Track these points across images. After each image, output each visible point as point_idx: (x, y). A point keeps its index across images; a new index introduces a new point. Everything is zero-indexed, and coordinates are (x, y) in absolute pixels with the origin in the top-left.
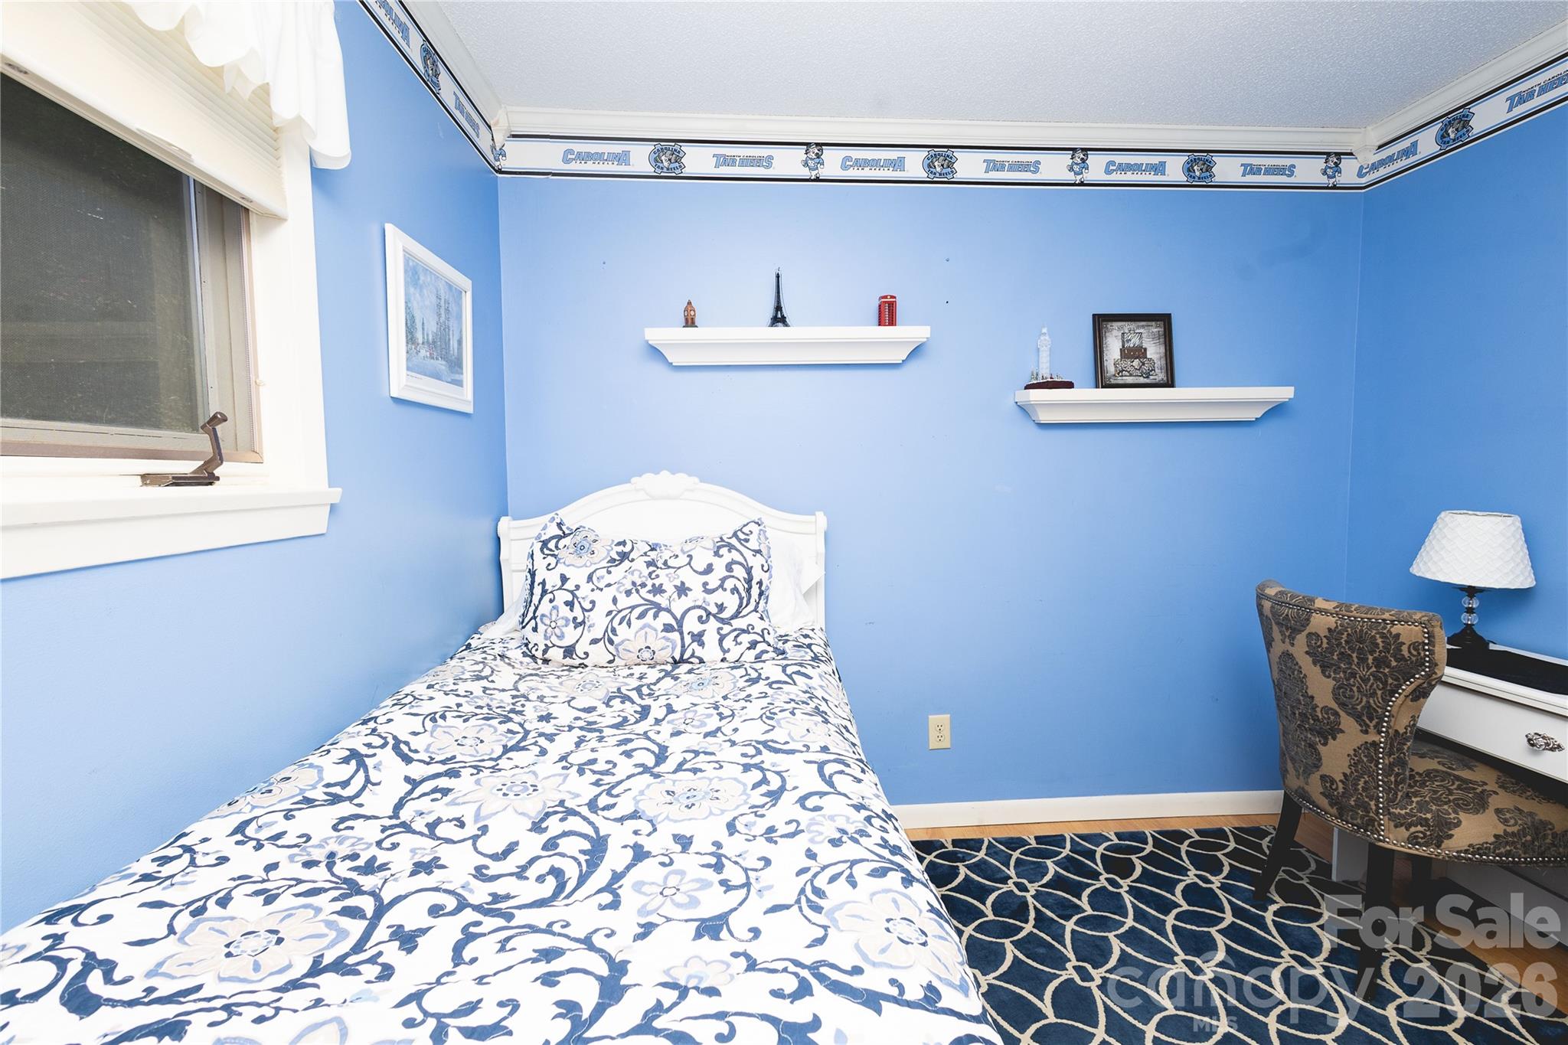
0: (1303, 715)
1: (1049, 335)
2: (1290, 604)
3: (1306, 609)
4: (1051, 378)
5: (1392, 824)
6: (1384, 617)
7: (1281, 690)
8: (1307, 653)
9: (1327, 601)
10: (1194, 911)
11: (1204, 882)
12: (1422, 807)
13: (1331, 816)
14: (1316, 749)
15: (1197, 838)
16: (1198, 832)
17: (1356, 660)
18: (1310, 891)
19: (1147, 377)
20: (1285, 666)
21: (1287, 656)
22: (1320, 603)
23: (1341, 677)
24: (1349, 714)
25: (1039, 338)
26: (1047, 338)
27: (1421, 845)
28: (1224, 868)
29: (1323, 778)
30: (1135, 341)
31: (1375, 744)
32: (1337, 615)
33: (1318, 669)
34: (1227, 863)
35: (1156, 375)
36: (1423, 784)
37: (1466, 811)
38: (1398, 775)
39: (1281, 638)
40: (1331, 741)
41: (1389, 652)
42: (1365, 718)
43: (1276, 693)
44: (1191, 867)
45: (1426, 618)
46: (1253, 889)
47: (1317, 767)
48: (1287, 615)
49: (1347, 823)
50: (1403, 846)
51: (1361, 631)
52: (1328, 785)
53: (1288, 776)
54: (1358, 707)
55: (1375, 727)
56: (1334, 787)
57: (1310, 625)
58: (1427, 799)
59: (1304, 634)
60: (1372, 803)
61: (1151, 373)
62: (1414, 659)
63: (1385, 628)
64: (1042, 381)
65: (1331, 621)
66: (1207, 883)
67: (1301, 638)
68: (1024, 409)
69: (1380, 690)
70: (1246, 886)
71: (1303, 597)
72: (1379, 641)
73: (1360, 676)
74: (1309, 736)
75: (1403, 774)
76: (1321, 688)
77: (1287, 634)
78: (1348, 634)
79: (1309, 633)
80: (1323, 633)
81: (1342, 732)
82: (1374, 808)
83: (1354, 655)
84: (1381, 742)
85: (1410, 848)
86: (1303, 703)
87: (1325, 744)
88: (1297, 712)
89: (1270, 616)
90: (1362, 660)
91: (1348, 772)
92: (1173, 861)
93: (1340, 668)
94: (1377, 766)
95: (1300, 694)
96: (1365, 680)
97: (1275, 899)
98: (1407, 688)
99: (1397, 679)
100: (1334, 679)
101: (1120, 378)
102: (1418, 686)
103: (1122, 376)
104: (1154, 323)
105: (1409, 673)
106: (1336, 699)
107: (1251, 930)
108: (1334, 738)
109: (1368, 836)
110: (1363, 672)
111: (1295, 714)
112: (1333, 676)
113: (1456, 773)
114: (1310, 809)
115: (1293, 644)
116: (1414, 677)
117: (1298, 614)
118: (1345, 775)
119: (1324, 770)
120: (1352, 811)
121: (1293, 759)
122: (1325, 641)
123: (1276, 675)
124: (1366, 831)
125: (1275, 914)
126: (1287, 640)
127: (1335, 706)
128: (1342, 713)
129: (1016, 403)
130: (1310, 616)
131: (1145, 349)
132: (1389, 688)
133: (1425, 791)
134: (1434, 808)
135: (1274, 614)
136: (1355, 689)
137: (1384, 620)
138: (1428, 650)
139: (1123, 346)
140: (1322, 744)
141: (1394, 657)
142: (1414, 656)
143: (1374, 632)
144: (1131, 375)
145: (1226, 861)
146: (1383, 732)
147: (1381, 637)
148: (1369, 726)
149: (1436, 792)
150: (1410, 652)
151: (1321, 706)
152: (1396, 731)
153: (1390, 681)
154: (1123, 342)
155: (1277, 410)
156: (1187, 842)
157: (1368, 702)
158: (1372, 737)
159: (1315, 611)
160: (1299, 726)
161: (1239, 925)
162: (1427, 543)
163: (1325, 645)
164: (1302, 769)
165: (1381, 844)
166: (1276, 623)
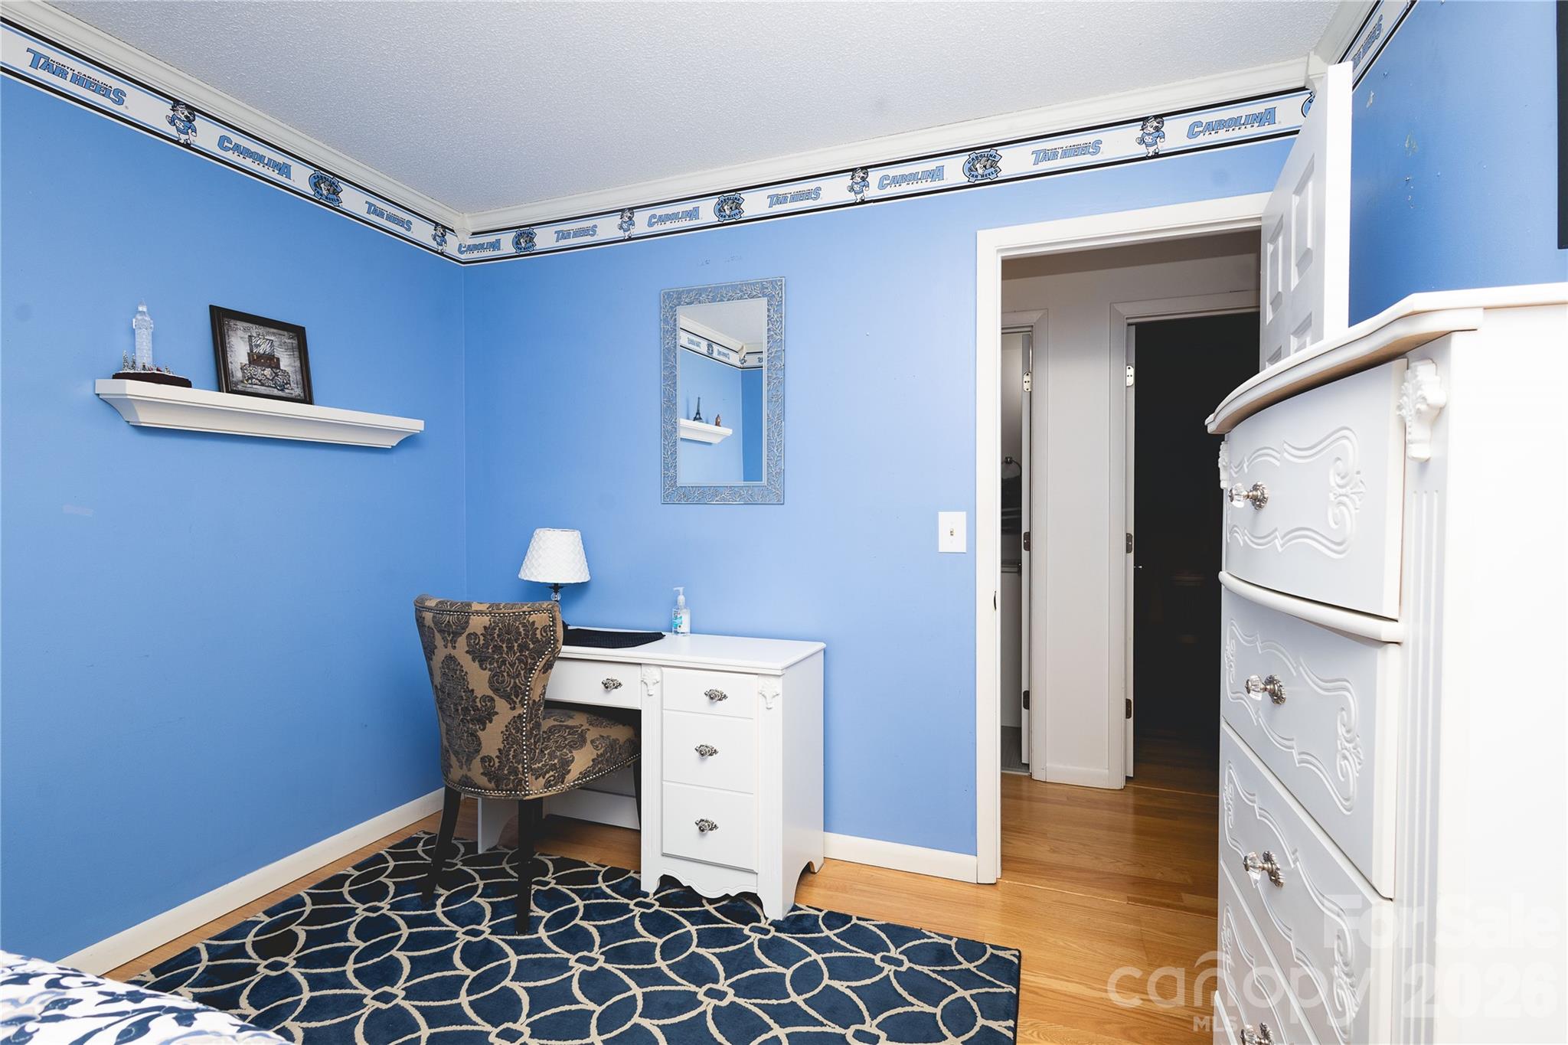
0: (466, 710)
1: (149, 314)
2: (450, 612)
3: (465, 612)
4: (158, 370)
5: (534, 777)
6: (524, 609)
7: (444, 693)
8: (467, 652)
9: (481, 603)
10: (371, 944)
11: (374, 913)
12: (552, 756)
13: (489, 791)
14: (476, 736)
15: (357, 873)
16: (356, 868)
17: (505, 649)
18: (465, 871)
19: (282, 390)
20: (449, 669)
21: (450, 658)
22: (475, 607)
23: (495, 667)
24: (501, 697)
25: (134, 317)
26: (147, 318)
27: (555, 785)
28: (389, 889)
29: (483, 760)
30: (264, 348)
31: (520, 716)
32: (490, 614)
33: (477, 664)
34: (391, 883)
35: (292, 389)
36: (549, 739)
37: (576, 748)
38: (536, 735)
39: (443, 643)
40: (488, 725)
41: (528, 637)
42: (513, 697)
43: (438, 697)
44: (358, 905)
45: (550, 606)
46: (421, 894)
47: (478, 751)
48: (448, 622)
49: (502, 791)
50: (541, 793)
51: (509, 623)
52: (487, 764)
53: (451, 770)
54: (508, 689)
55: (520, 701)
56: (491, 764)
57: (469, 627)
58: (553, 749)
59: (464, 635)
60: (520, 766)
61: (286, 386)
62: (544, 639)
63: (524, 619)
64: (143, 372)
65: (486, 620)
66: (377, 912)
67: (462, 641)
68: (111, 405)
69: (523, 670)
70: (413, 895)
71: (462, 604)
72: (521, 630)
73: (509, 663)
74: (471, 726)
75: (539, 734)
76: (479, 680)
77: (449, 639)
78: (500, 629)
79: (469, 634)
80: (480, 631)
81: (497, 713)
82: (521, 769)
83: (504, 646)
84: (524, 714)
85: (546, 792)
86: (465, 698)
87: (484, 729)
88: (460, 708)
89: (432, 625)
90: (510, 648)
91: (502, 747)
92: (338, 908)
93: (494, 659)
94: (522, 734)
95: (462, 690)
96: (512, 665)
97: (439, 893)
98: (541, 664)
99: (534, 659)
100: (490, 670)
101: (249, 386)
102: (547, 661)
103: (251, 384)
104: (286, 333)
105: (541, 651)
106: (491, 686)
107: (428, 931)
108: (491, 722)
109: (518, 795)
110: (512, 658)
111: (458, 710)
112: (488, 667)
113: (565, 724)
114: (472, 792)
115: (455, 647)
116: (544, 654)
117: (458, 618)
118: (499, 750)
119: (484, 752)
120: (506, 779)
121: (456, 753)
122: (482, 638)
123: (438, 680)
124: (516, 792)
125: (443, 906)
126: (449, 645)
127: (490, 693)
128: (496, 698)
129: (98, 395)
130: (469, 619)
131: (278, 359)
132: (529, 667)
133: (551, 743)
134: (558, 753)
135: (435, 623)
136: (505, 674)
137: (524, 612)
138: (553, 631)
139: (252, 351)
140: (481, 730)
141: (531, 640)
142: (544, 637)
143: (518, 623)
144: (263, 385)
145: (389, 882)
146: (525, 705)
147: (523, 627)
148: (515, 702)
149: (557, 742)
150: (541, 634)
151: (479, 696)
152: (534, 701)
153: (529, 661)
154: (251, 345)
155: (409, 441)
156: (347, 883)
157: (515, 682)
158: (519, 711)
159: (473, 613)
160: (462, 720)
161: (416, 932)
162: (529, 554)
163: (482, 642)
164: (465, 758)
165: (527, 798)
166: (438, 631)
